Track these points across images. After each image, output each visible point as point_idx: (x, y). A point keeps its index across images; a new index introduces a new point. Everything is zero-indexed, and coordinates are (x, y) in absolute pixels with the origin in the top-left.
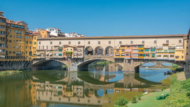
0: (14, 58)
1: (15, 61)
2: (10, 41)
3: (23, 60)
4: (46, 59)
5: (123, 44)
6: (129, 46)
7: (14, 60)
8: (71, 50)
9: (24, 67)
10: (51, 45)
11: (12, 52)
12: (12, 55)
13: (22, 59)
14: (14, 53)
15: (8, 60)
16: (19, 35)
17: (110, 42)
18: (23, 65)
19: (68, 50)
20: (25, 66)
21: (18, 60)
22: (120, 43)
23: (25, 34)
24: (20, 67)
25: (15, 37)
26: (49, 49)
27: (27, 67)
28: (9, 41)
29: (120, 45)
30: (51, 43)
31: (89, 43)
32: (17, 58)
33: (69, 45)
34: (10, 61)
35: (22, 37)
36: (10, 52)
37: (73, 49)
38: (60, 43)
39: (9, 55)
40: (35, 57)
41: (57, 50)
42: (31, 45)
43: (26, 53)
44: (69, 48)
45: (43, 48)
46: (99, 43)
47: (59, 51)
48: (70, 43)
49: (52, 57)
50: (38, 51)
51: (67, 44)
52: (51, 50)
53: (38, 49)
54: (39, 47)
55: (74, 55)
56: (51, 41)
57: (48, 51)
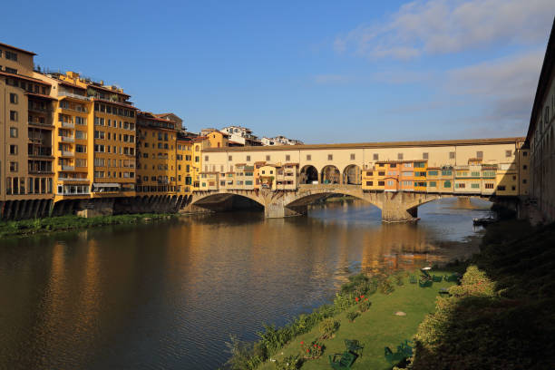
0: (153, 189)
1: (157, 196)
2: (146, 156)
3: (172, 194)
4: (221, 192)
5: (381, 159)
6: (393, 165)
7: (155, 194)
8: (271, 172)
9: (175, 208)
10: (230, 162)
11: (150, 179)
12: (150, 183)
13: (170, 192)
14: (154, 179)
15: (142, 194)
16: (164, 142)
17: (353, 157)
19: (263, 172)
21: (163, 194)
22: (376, 157)
24: (167, 208)
25: (156, 146)
26: (225, 171)
27: (181, 208)
28: (142, 155)
29: (375, 161)
30: (230, 158)
31: (309, 158)
32: (159, 190)
33: (268, 163)
34: (146, 197)
35: (170, 147)
36: (146, 178)
37: (274, 169)
38: (249, 158)
39: (144, 184)
40: (197, 189)
41: (242, 174)
42: (188, 163)
43: (180, 180)
44: (267, 169)
45: (214, 168)
46: (330, 157)
47: (246, 175)
48: (268, 158)
49: (231, 187)
50: (204, 175)
51: (263, 159)
52: (231, 174)
53: (203, 170)
54: (206, 167)
55: (277, 183)
56: (230, 154)
57: (224, 175)
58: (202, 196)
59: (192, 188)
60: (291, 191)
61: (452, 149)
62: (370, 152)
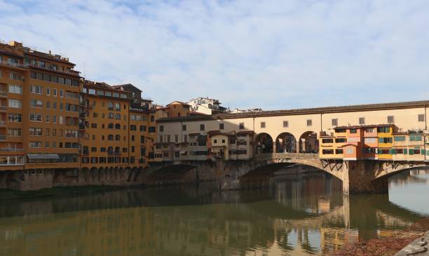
0: (102, 160)
1: (107, 168)
2: (94, 126)
3: (124, 165)
4: (176, 163)
5: (340, 124)
6: (353, 130)
7: (104, 165)
8: (224, 141)
9: (129, 181)
10: (184, 133)
11: (99, 149)
12: (99, 154)
13: (121, 164)
14: (103, 150)
15: (90, 166)
16: (115, 113)
17: (309, 123)
18: (127, 176)
19: (215, 141)
20: (132, 178)
21: (114, 165)
22: (335, 122)
23: (130, 111)
24: (119, 179)
25: (106, 117)
26: (179, 142)
27: (135, 180)
28: (90, 126)
29: (335, 127)
30: (184, 128)
31: (263, 125)
32: (109, 162)
33: (222, 131)
34: (94, 168)
35: (122, 118)
36: (94, 149)
37: (226, 139)
38: (202, 127)
39: (91, 155)
40: (151, 160)
41: (195, 144)
42: (143, 133)
43: (133, 151)
44: (219, 138)
45: (169, 139)
46: (286, 124)
47: (199, 145)
48: (222, 126)
49: (185, 158)
50: (158, 146)
51: (217, 128)
52: (185, 144)
53: (159, 141)
54: (161, 137)
55: (230, 152)
56: (184, 123)
57: (178, 145)
58: (157, 168)
59: (147, 160)
60: (244, 161)
61: (421, 111)
62: (328, 117)
